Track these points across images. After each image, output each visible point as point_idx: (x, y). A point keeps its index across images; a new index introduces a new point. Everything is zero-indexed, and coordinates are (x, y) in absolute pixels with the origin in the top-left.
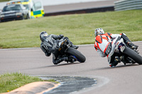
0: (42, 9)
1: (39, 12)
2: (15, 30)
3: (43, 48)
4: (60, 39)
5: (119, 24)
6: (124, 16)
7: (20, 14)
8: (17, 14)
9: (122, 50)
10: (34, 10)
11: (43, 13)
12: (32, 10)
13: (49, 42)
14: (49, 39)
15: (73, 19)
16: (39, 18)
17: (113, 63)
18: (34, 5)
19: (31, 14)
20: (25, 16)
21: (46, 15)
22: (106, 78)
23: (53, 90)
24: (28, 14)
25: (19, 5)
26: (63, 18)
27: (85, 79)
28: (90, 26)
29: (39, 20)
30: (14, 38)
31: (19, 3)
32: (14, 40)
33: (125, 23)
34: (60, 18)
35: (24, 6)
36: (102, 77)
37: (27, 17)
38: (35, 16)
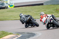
0: (13, 4)
1: (12, 6)
2: (2, 13)
3: (21, 21)
4: (28, 16)
5: (45, 10)
6: (47, 7)
7: (4, 6)
8: (3, 6)
9: (52, 22)
10: (10, 5)
11: (14, 6)
12: (9, 5)
13: (23, 18)
14: (24, 17)
15: (26, 9)
16: (12, 8)
17: (48, 27)
18: (10, 3)
19: (9, 6)
20: (6, 7)
21: (15, 7)
22: (40, 33)
23: (18, 38)
24: (7, 7)
25: (4, 3)
26: (22, 8)
27: (31, 33)
28: (33, 11)
29: (12, 9)
30: (2, 16)
31: (4, 2)
32: (1, 17)
33: (48, 10)
34: (21, 8)
35: (6, 3)
36: (38, 33)
37: (7, 8)
38: (10, 7)
